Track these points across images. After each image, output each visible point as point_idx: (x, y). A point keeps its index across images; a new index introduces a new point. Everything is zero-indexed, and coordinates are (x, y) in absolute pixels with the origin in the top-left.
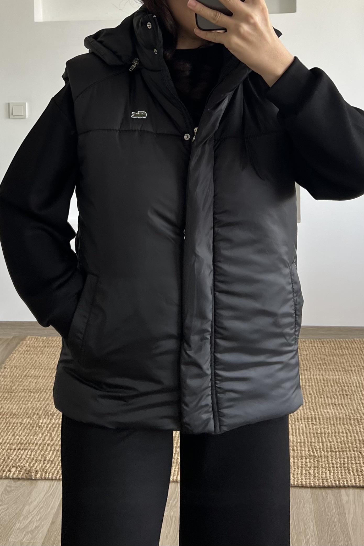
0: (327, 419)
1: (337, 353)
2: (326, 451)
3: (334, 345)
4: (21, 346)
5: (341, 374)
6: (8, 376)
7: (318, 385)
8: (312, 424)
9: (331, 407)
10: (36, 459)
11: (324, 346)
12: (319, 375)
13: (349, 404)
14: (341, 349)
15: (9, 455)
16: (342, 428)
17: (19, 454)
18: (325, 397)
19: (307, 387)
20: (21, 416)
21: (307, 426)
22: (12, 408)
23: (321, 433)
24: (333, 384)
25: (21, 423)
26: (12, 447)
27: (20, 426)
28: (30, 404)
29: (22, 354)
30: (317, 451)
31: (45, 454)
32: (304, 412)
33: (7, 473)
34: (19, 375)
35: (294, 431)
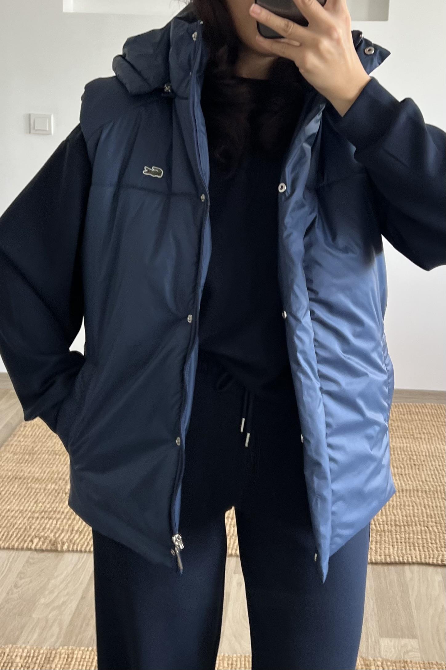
6: (30, 436)
10: (63, 529)
15: (31, 524)
16: (408, 501)
17: (42, 524)
20: (45, 481)
22: (34, 472)
26: (34, 515)
27: (44, 492)
33: (28, 543)
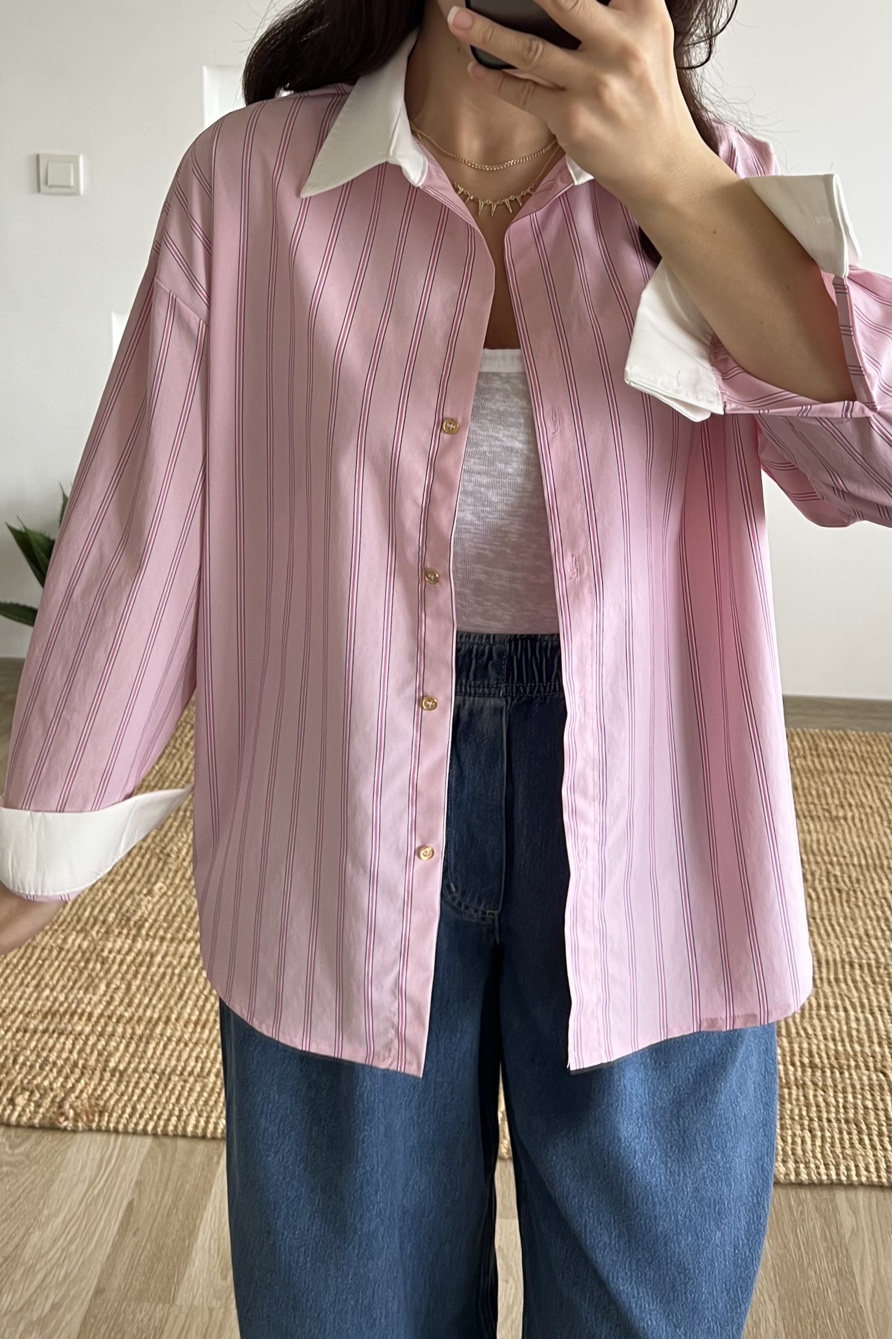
2: (798, 1064)
3: (801, 742)
14: (818, 756)
15: (18, 1049)
26: (28, 1024)
31: (108, 1048)
33: (4, 1109)
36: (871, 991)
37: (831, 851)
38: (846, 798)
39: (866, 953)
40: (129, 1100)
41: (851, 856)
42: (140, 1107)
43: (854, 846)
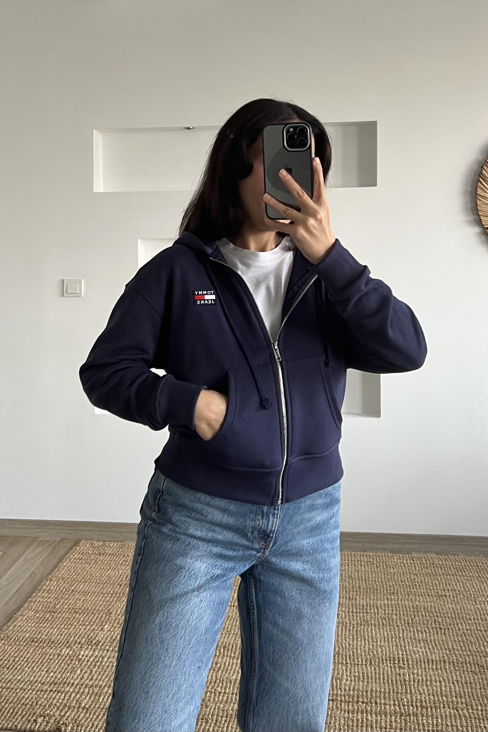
0: (417, 660)
1: (429, 572)
2: (415, 706)
3: (426, 561)
4: (73, 552)
5: (433, 601)
6: (54, 591)
7: (407, 615)
8: (399, 667)
9: (422, 645)
10: (70, 706)
11: (414, 563)
12: (408, 600)
13: (443, 641)
14: (434, 567)
16: (434, 674)
17: (50, 699)
18: (415, 630)
19: (394, 617)
21: (393, 670)
23: (410, 681)
24: (424, 613)
25: (59, 655)
27: (57, 659)
28: (74, 628)
29: (73, 563)
30: (404, 705)
31: (81, 698)
32: (390, 651)
33: (32, 725)
34: (66, 590)
35: (377, 676)
36: (454, 674)
37: (437, 611)
38: (446, 587)
39: (452, 657)
40: (91, 720)
41: (448, 613)
42: (96, 723)
43: (449, 609)
